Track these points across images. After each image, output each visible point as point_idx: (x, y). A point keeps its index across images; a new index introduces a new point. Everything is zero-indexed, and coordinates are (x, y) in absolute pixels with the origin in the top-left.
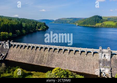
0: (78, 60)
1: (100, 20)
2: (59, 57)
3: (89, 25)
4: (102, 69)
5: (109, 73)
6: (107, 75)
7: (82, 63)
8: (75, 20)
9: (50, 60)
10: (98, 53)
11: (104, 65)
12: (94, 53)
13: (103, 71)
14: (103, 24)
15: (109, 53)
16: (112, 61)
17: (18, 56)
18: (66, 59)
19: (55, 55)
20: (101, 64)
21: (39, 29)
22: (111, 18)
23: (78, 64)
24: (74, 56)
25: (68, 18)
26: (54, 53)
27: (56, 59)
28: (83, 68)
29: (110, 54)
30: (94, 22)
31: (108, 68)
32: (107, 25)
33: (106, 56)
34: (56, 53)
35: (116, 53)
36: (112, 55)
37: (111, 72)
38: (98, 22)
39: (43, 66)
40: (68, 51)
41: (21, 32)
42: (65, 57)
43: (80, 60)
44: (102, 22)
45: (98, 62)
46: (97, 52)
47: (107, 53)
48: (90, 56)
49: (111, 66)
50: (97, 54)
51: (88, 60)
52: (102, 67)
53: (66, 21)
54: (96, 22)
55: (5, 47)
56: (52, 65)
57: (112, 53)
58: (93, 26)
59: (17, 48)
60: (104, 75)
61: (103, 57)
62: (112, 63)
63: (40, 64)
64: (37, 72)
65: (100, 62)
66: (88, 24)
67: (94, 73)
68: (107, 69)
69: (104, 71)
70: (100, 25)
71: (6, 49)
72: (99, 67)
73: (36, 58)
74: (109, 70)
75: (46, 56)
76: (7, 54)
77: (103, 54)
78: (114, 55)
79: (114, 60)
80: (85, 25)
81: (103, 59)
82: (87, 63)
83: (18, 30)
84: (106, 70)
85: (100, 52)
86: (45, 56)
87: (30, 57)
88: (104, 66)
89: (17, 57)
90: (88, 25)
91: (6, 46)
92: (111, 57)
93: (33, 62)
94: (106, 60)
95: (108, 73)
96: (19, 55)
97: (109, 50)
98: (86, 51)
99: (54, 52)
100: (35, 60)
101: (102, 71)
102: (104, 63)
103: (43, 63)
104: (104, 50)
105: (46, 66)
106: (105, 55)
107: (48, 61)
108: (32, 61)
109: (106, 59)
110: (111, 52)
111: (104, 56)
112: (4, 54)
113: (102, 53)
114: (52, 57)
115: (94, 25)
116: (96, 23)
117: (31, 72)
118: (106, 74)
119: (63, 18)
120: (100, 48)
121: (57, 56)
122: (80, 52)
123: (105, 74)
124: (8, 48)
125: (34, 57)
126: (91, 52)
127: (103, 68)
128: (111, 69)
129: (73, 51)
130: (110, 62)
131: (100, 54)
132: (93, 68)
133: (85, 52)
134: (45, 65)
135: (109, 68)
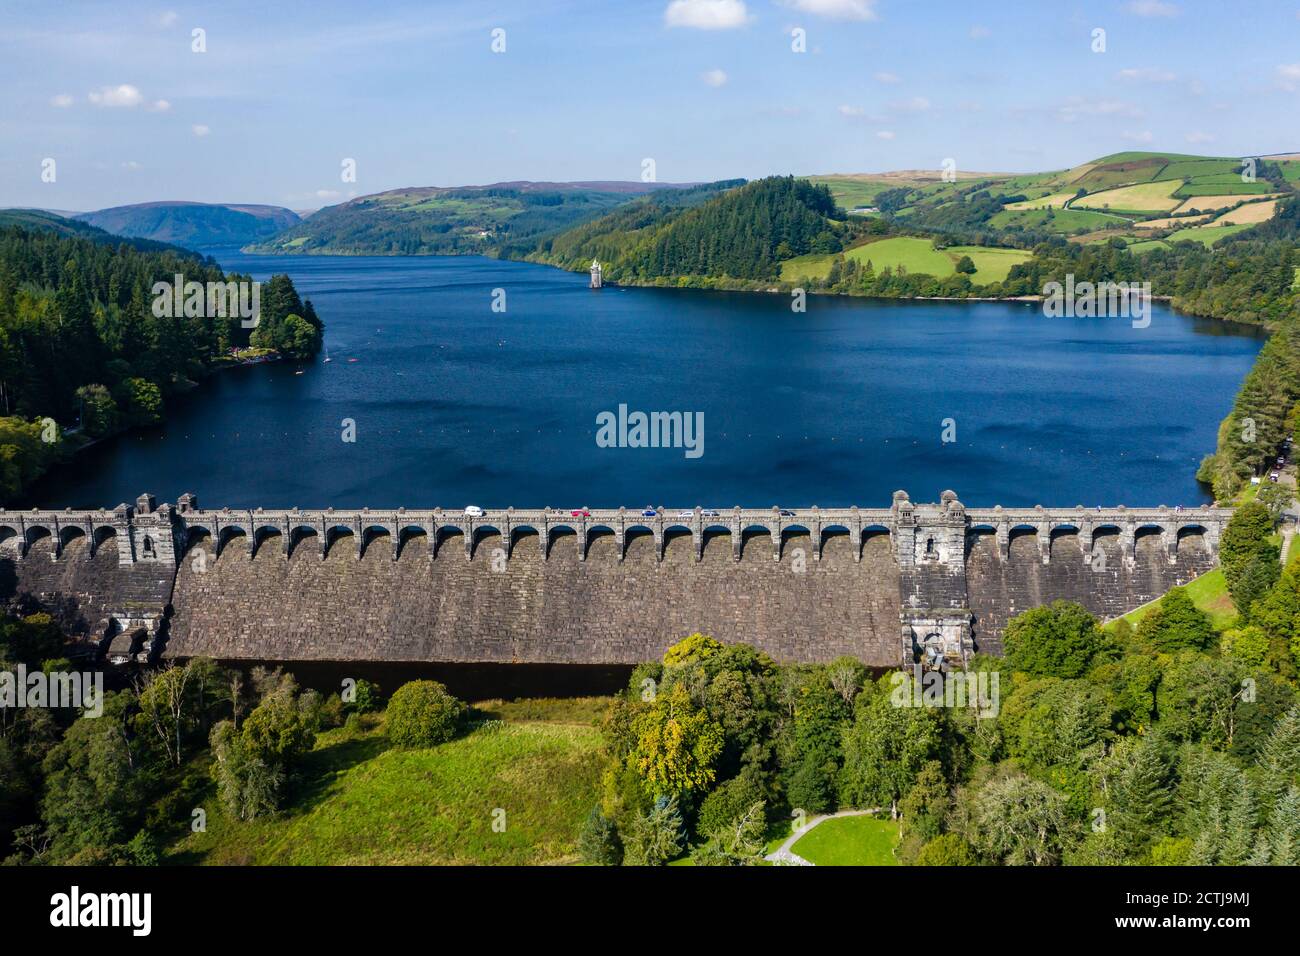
0: (768, 595)
1: (820, 227)
2: (631, 586)
3: (724, 282)
4: (921, 629)
5: (964, 646)
6: (951, 658)
7: (796, 610)
8: (549, 216)
9: (564, 614)
10: (886, 532)
11: (929, 600)
12: (867, 535)
13: (928, 637)
14: (852, 264)
15: (952, 526)
16: (976, 574)
17: (278, 618)
18: (688, 595)
19: (598, 579)
20: (913, 599)
21: (239, 354)
22: (907, 191)
23: (769, 620)
24: (736, 571)
25: (466, 194)
26: (590, 563)
27: (614, 599)
28: (807, 638)
29: (962, 532)
30: (766, 250)
31: (956, 616)
32: (886, 280)
33: (936, 547)
34: (607, 563)
35: (993, 525)
36: (972, 534)
37: (973, 636)
38: (801, 250)
39: (519, 661)
40: (697, 539)
41: (125, 402)
42: (679, 585)
43: (783, 592)
44: (836, 248)
45: (893, 591)
46: (885, 525)
47: (942, 525)
48: (841, 560)
49: (973, 600)
50: (883, 539)
51: (834, 581)
52: (922, 617)
53: (447, 228)
54: (782, 248)
55: (125, 560)
56: (588, 646)
57: (974, 524)
58: (757, 286)
59: (254, 554)
60: (938, 662)
61: (923, 555)
62: (972, 584)
63: (496, 651)
64: (512, 701)
65: (905, 586)
66: (704, 271)
67: (876, 659)
68: (950, 622)
69: (934, 639)
70: (825, 277)
71: (147, 572)
72: (902, 616)
73: (452, 614)
74: (962, 625)
75: (532, 590)
76: (169, 611)
77: (920, 537)
78: (982, 537)
79: (985, 567)
80: (684, 280)
81: (923, 566)
82: (830, 601)
83: (92, 388)
84: (946, 628)
85: (905, 524)
86: (524, 592)
87: (394, 617)
88: (930, 609)
89: (271, 623)
90: (706, 281)
91: (140, 547)
92: (967, 552)
93: (428, 646)
94: (943, 569)
95: (958, 649)
96: (288, 607)
97: (951, 506)
98: (812, 527)
99: (590, 554)
100: (443, 632)
101: (920, 641)
102: (927, 590)
103: (517, 646)
104: (926, 512)
105: (543, 661)
106: (930, 542)
107: (553, 624)
108: (421, 641)
109: (940, 562)
110: (968, 519)
111: (929, 550)
112: (138, 613)
113: (917, 530)
114: (581, 593)
115: (764, 275)
116: (784, 257)
117: (477, 706)
118: (947, 654)
119: (408, 192)
120: (902, 498)
121: (618, 580)
122: (776, 540)
123: (940, 656)
124: (166, 556)
125: (433, 610)
126: (847, 532)
127: (929, 622)
128: (973, 621)
129: (728, 533)
130: (962, 583)
131: (905, 535)
132: (866, 631)
133: (807, 533)
134: (535, 657)
135: (961, 616)
